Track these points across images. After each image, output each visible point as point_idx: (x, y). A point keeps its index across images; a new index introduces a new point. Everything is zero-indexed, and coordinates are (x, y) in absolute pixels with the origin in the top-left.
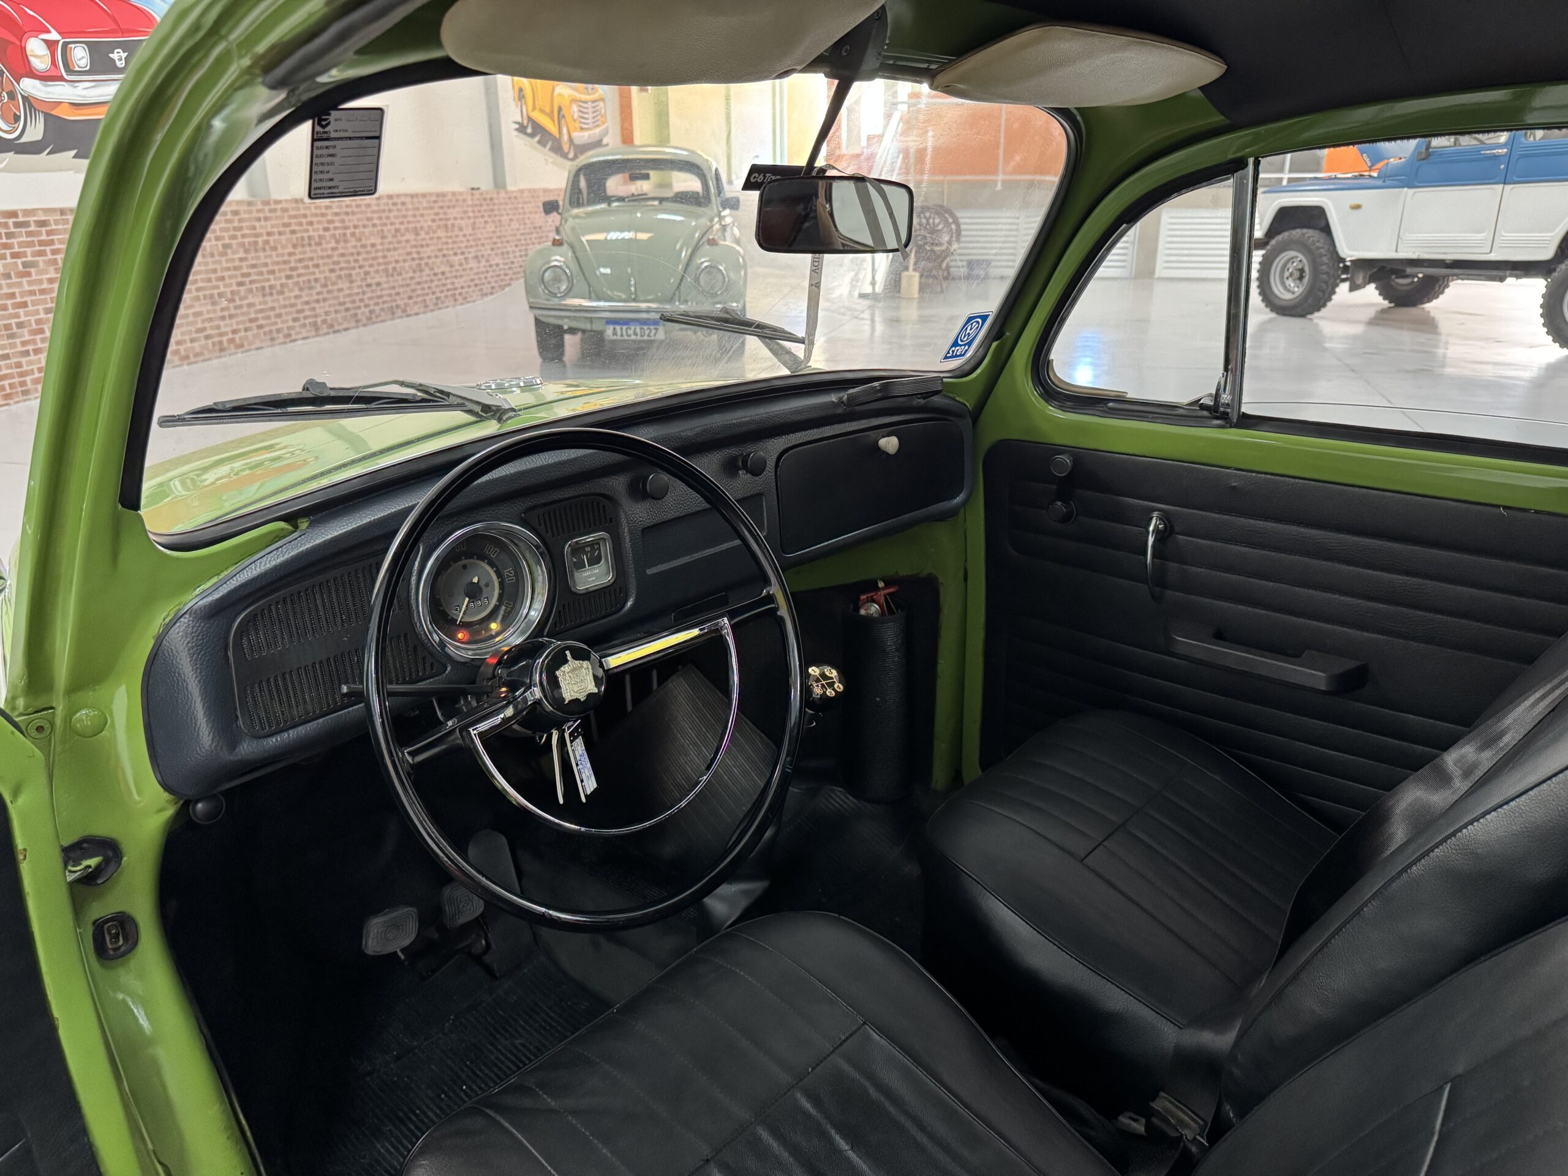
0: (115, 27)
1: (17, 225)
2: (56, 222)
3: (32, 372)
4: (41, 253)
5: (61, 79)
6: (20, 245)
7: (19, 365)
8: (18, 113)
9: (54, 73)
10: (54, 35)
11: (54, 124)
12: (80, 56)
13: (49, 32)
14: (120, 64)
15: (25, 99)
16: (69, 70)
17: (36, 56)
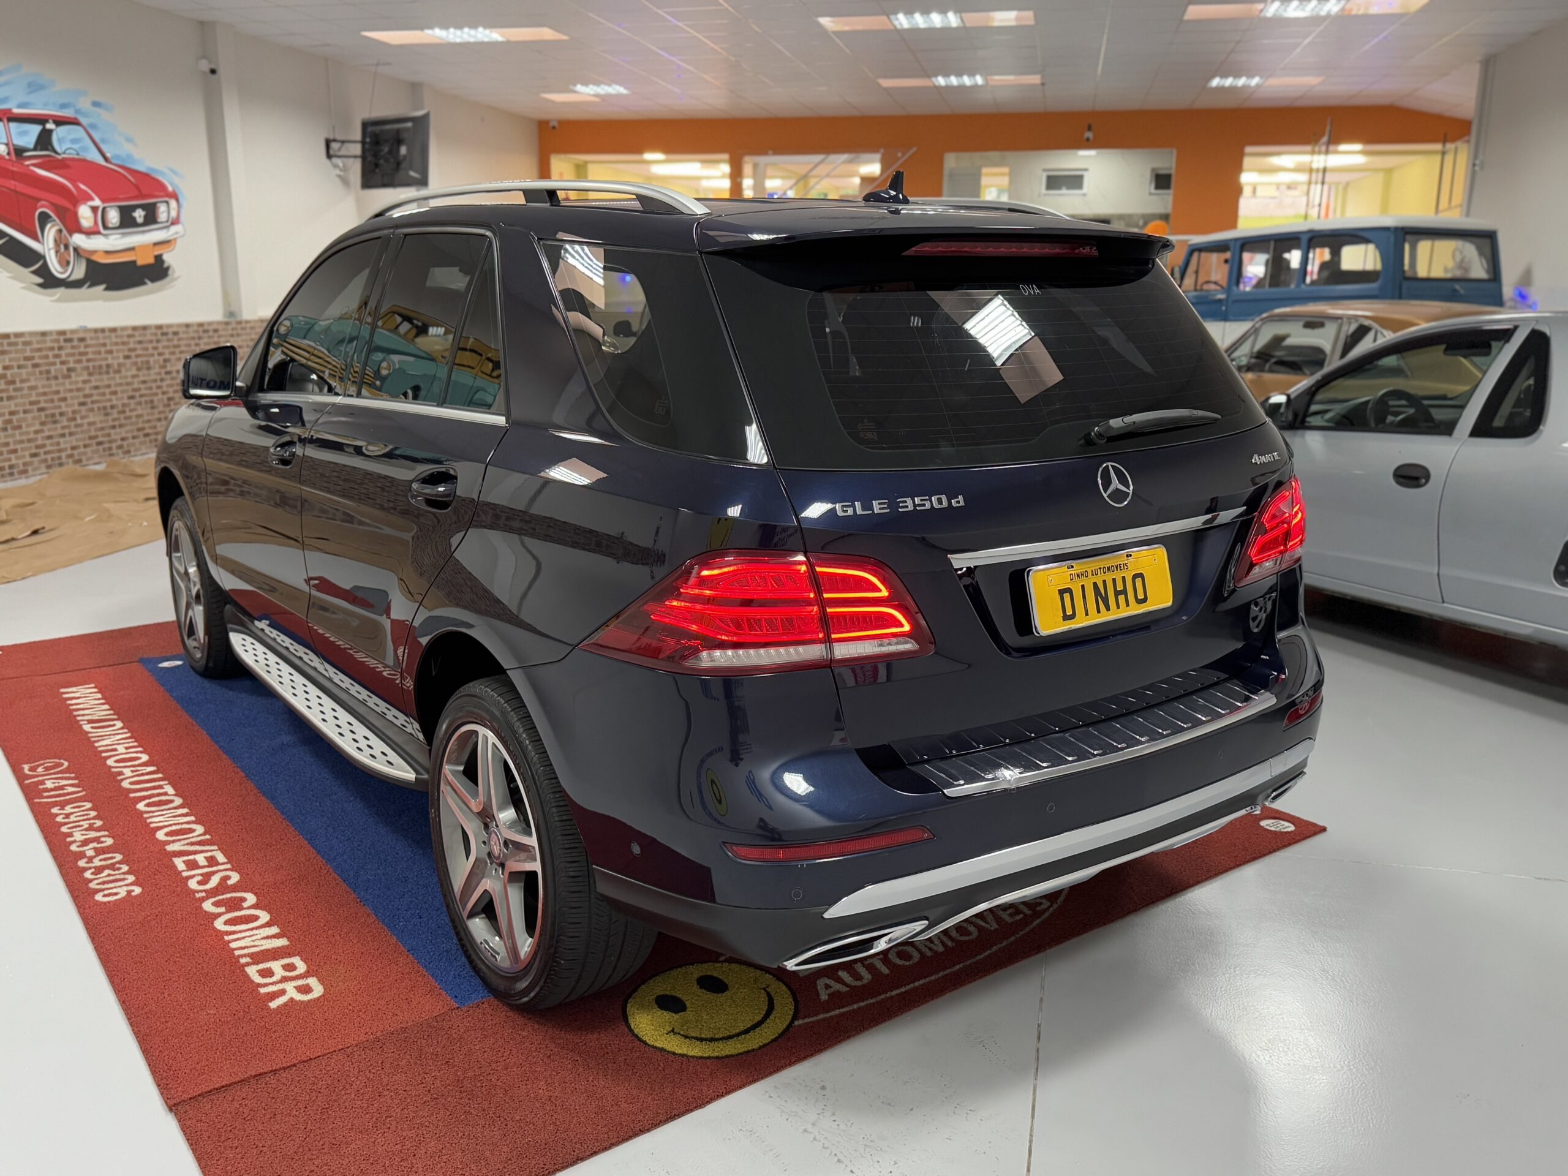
0: (136, 193)
1: (66, 341)
2: (92, 339)
3: (66, 449)
4: (79, 361)
5: (99, 233)
6: (67, 355)
7: (58, 444)
8: (68, 259)
9: (95, 229)
10: (97, 202)
11: (92, 266)
12: (114, 217)
13: (92, 199)
14: (140, 220)
15: (76, 250)
16: (105, 227)
17: (84, 218)
